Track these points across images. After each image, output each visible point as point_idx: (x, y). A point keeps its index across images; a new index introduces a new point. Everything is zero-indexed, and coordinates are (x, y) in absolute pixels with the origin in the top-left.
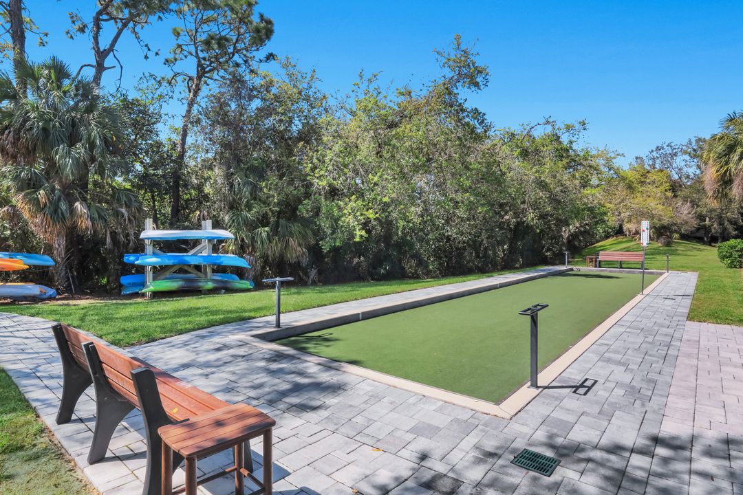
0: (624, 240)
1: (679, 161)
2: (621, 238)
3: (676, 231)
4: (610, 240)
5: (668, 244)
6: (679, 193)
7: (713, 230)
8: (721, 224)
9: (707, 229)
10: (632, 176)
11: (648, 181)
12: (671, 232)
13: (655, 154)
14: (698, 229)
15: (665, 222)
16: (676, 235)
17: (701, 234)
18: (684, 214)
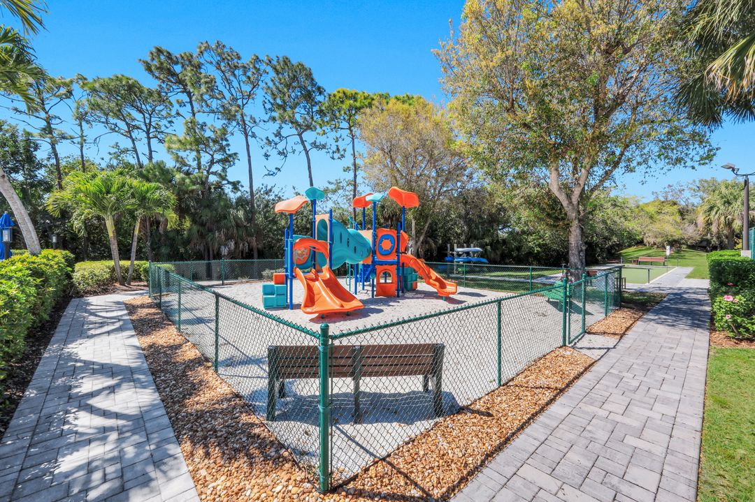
0: (644, 248)
1: (687, 194)
2: (640, 247)
3: (683, 244)
4: (632, 248)
5: (678, 252)
6: (686, 217)
7: (713, 243)
8: (718, 238)
9: (708, 242)
10: (652, 209)
11: (663, 212)
12: (680, 244)
13: (667, 190)
14: (701, 242)
15: (676, 238)
16: (685, 246)
17: (704, 244)
18: (691, 233)
